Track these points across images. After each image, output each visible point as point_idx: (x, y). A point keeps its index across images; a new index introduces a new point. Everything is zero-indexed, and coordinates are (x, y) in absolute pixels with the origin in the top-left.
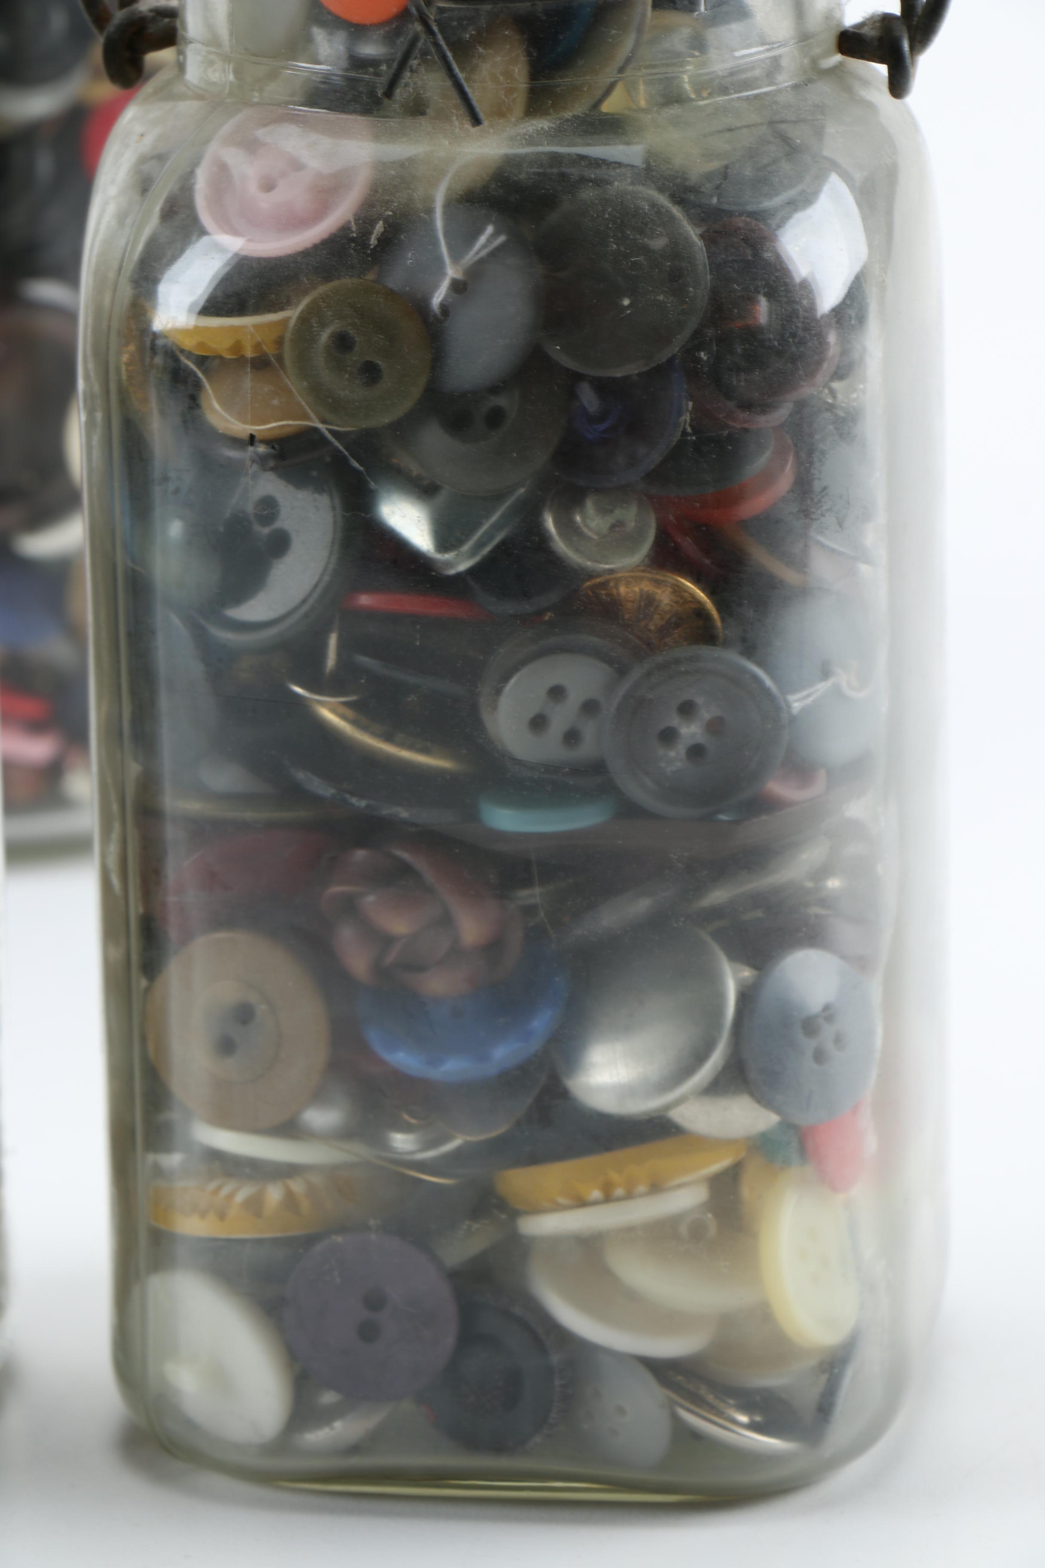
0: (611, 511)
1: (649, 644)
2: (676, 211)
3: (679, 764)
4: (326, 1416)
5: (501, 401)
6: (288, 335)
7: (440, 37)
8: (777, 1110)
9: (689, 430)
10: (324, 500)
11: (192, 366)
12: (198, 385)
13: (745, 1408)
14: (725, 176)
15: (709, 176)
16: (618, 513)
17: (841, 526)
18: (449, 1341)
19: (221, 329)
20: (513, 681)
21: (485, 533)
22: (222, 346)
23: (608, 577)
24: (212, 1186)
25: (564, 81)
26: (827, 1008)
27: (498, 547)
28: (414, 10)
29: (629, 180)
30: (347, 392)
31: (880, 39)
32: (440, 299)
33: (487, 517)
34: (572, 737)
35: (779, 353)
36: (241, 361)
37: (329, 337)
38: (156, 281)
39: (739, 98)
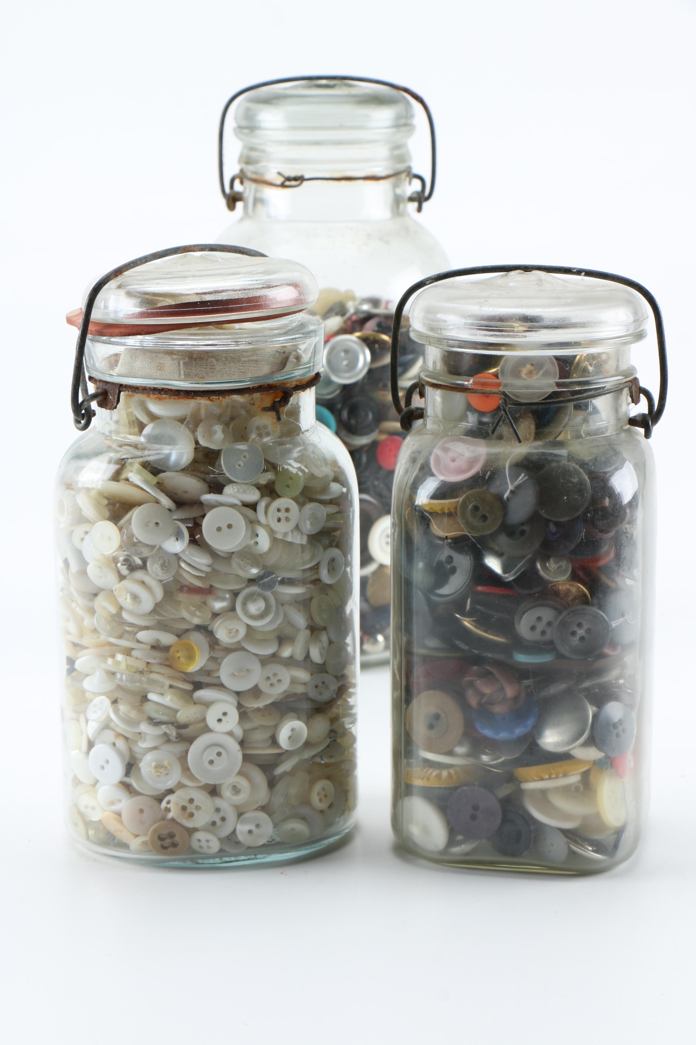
0: (558, 563)
1: (568, 605)
2: (581, 470)
3: (577, 642)
4: (459, 843)
5: (525, 528)
6: (459, 506)
7: (509, 416)
8: (604, 752)
9: (584, 538)
10: (468, 557)
11: (428, 515)
12: (429, 520)
13: (591, 845)
14: (596, 460)
15: (591, 460)
16: (561, 563)
17: (629, 570)
18: (499, 821)
19: (438, 503)
20: (525, 615)
21: (518, 568)
22: (438, 509)
23: (556, 583)
24: (425, 770)
25: (547, 430)
26: (620, 720)
27: (522, 573)
28: (502, 407)
29: (567, 461)
30: (477, 524)
31: (642, 421)
32: (507, 496)
33: (520, 564)
34: (543, 633)
35: (612, 515)
36: (444, 514)
37: (472, 507)
38: (418, 489)
39: (600, 437)
